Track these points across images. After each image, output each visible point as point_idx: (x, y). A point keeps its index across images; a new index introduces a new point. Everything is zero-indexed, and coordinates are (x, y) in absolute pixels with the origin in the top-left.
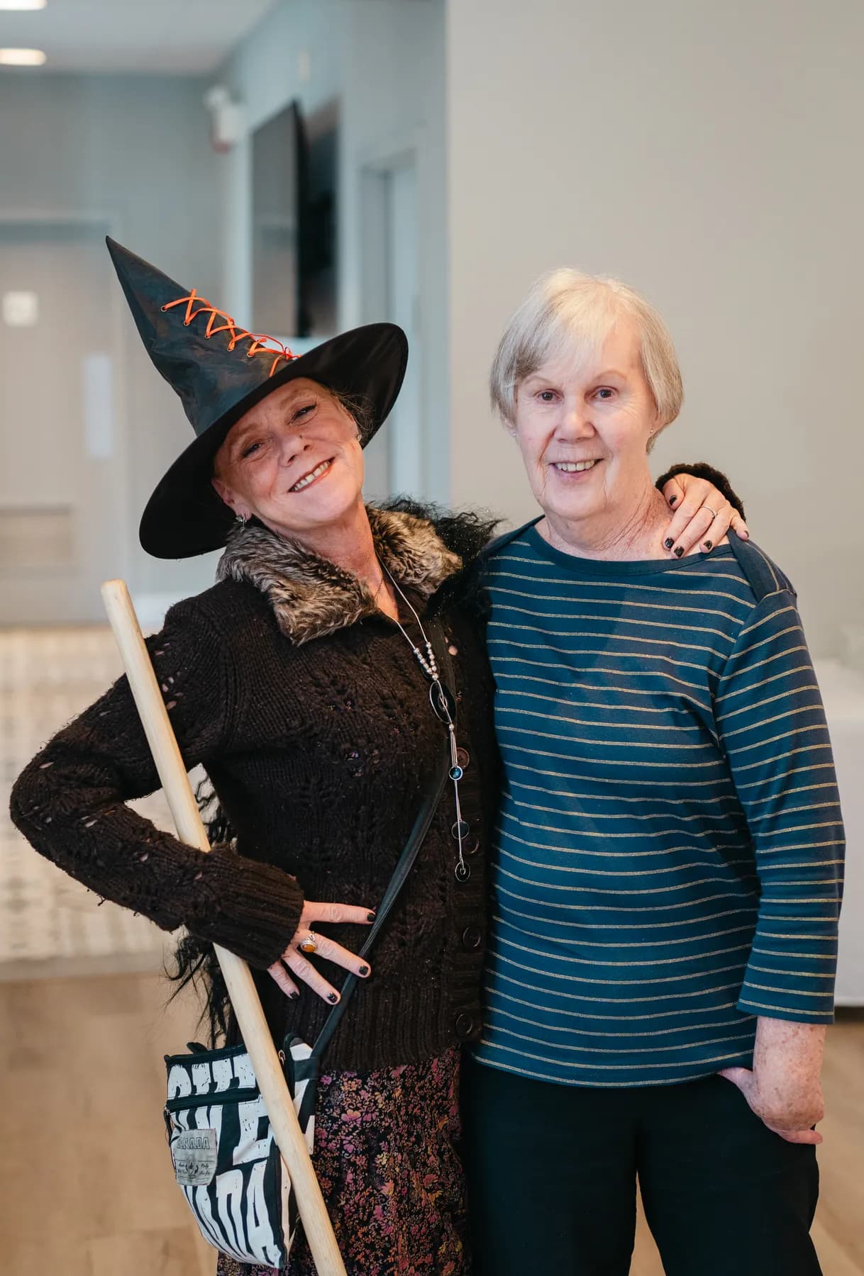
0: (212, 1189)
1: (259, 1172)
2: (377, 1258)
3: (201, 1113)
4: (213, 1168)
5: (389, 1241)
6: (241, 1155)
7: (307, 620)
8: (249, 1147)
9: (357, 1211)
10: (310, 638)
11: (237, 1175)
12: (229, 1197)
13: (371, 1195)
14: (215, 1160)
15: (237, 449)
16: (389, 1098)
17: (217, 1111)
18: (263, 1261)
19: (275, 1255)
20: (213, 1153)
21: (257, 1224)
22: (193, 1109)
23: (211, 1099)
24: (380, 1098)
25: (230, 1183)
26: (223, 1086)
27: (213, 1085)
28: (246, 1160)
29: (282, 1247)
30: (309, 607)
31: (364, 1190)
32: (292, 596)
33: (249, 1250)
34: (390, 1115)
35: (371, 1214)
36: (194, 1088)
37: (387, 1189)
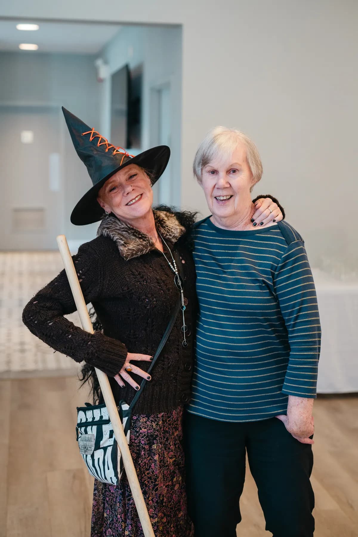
0: (93, 456)
1: (109, 450)
2: (152, 482)
3: (89, 428)
4: (93, 448)
5: (157, 476)
6: (103, 444)
7: (130, 251)
8: (106, 441)
9: (145, 465)
10: (131, 258)
11: (102, 450)
12: (99, 459)
13: (150, 459)
14: (94, 445)
15: (108, 189)
16: (157, 424)
17: (95, 428)
19: (115, 480)
20: (93, 443)
21: (109, 469)
22: (86, 427)
23: (93, 423)
24: (154, 424)
25: (99, 454)
26: (97, 418)
27: (94, 418)
28: (105, 445)
29: (117, 478)
30: (131, 247)
31: (148, 457)
32: (125, 243)
33: (106, 478)
34: (158, 431)
35: (150, 466)
36: (87, 419)
37: (156, 457)
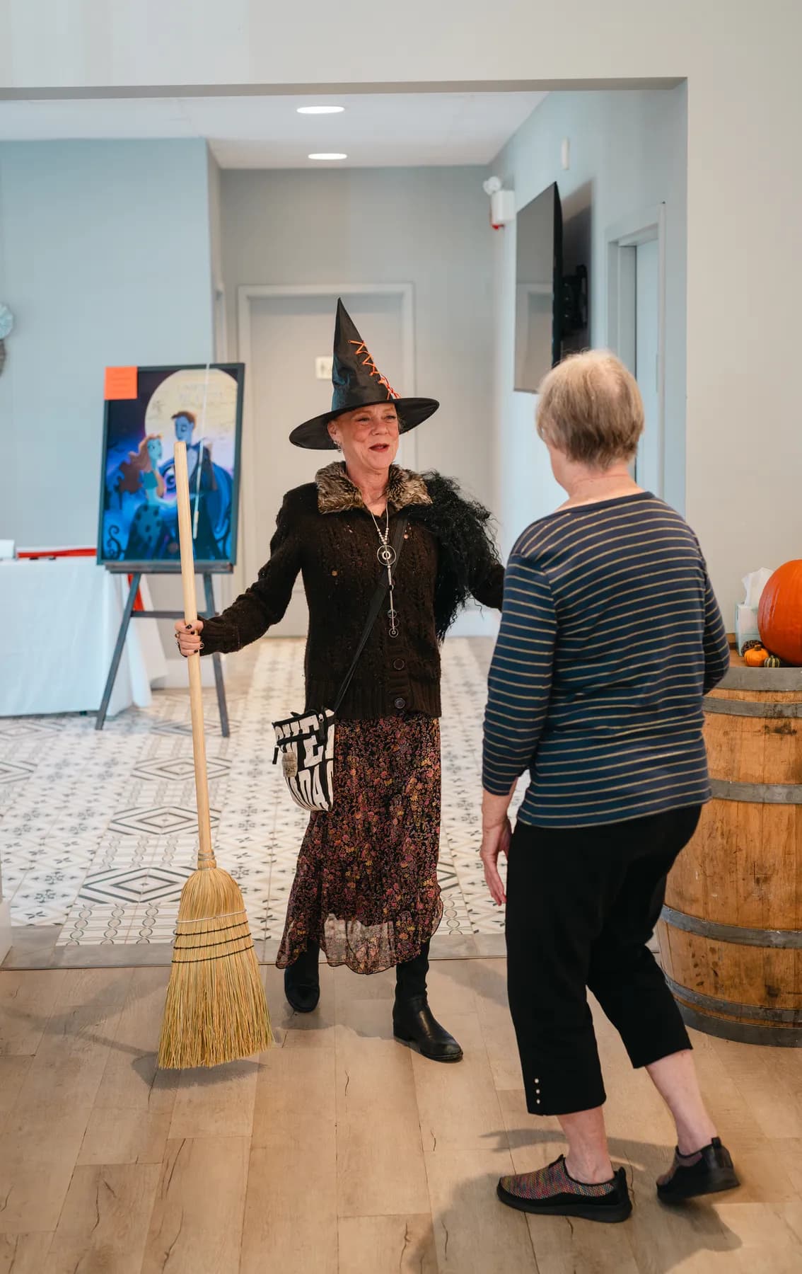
0: (297, 778)
1: (317, 770)
2: (348, 803)
3: (288, 745)
4: (296, 769)
5: (353, 796)
6: (307, 764)
7: (329, 503)
8: (310, 760)
9: (338, 780)
10: (329, 512)
11: (308, 771)
12: (305, 782)
13: (346, 774)
14: (297, 765)
16: (352, 731)
17: (295, 744)
18: (321, 809)
19: (326, 807)
20: (296, 762)
21: (317, 793)
22: (285, 744)
23: (291, 740)
24: (347, 730)
25: (305, 775)
26: (296, 733)
27: (292, 733)
28: (311, 765)
29: (329, 803)
30: (332, 499)
32: (327, 493)
33: (314, 803)
34: (352, 738)
35: (345, 783)
36: (284, 736)
37: (353, 772)
